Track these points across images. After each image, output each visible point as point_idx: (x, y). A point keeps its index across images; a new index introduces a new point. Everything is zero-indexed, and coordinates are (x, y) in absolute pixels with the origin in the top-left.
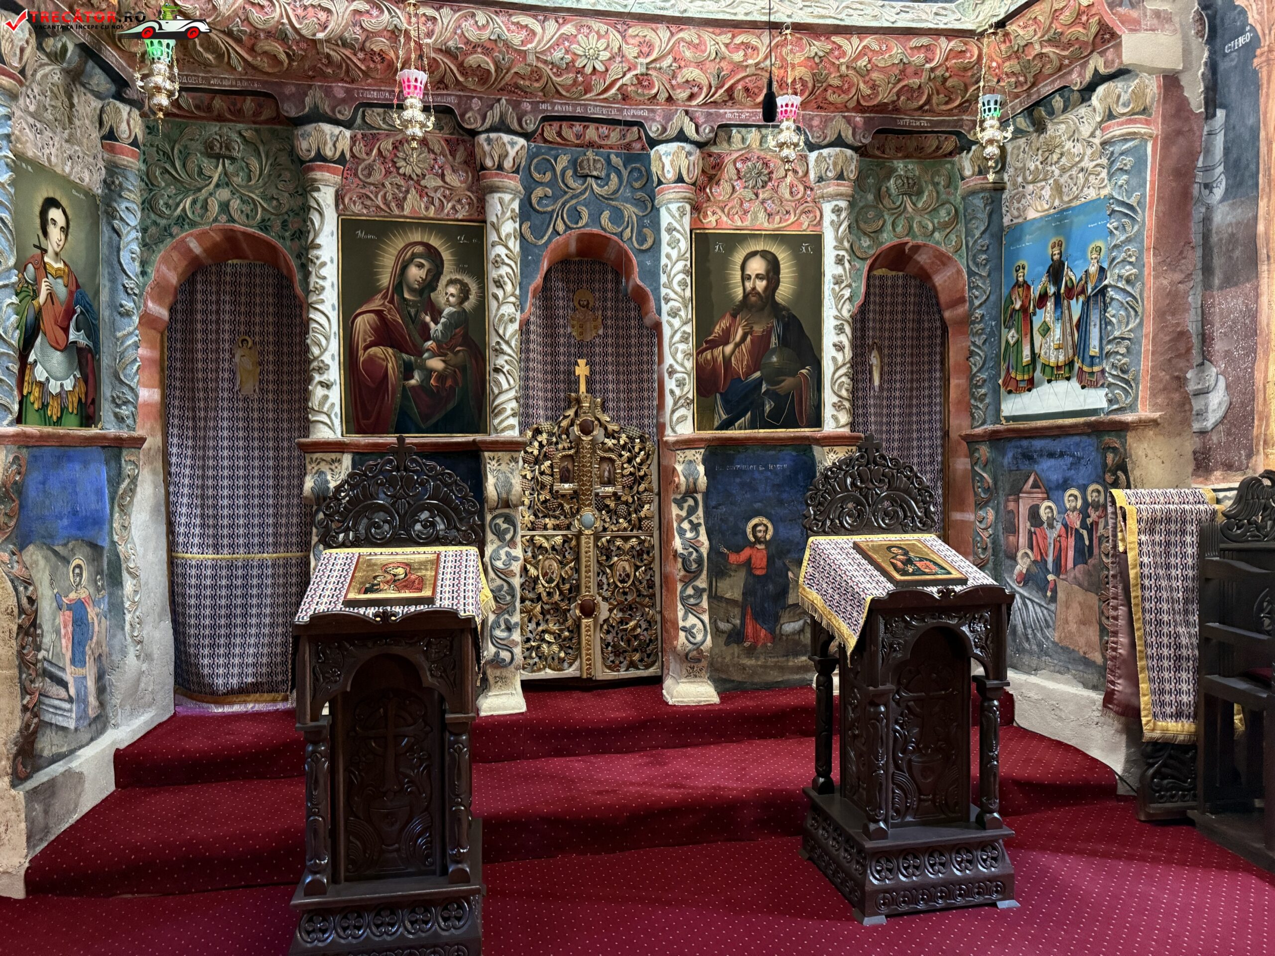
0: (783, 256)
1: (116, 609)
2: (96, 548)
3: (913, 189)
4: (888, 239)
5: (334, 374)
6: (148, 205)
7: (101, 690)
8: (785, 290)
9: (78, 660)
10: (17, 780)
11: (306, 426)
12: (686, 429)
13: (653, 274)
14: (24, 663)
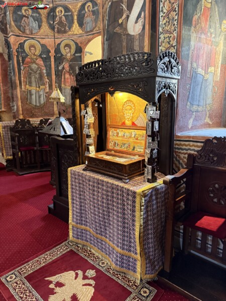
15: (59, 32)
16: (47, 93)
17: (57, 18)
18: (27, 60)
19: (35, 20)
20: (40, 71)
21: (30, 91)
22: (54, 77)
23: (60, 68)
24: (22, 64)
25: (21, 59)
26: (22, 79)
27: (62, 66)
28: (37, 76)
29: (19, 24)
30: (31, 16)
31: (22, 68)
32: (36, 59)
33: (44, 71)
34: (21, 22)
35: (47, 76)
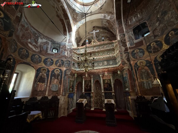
0: (108, 80)
1: (73, 102)
2: (72, 98)
3: (117, 75)
4: (116, 79)
5: (84, 89)
6: (76, 81)
7: (72, 106)
8: (109, 82)
9: (71, 104)
10: (67, 110)
11: (82, 92)
12: (103, 91)
13: (101, 82)
14: (68, 104)
15: (154, 52)
17: (152, 47)
18: (140, 68)
19: (141, 53)
20: (147, 72)
21: (143, 82)
22: (156, 73)
25: (136, 69)
26: (138, 77)
28: (146, 74)
30: (139, 52)
31: (137, 72)
32: (144, 67)
33: (150, 72)
35: (151, 73)
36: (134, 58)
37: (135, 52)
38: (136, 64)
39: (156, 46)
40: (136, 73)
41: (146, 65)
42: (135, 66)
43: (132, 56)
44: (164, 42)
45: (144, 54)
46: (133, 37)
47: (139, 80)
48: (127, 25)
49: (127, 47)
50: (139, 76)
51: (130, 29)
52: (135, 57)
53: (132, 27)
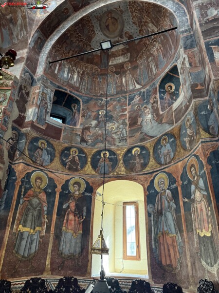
15: (70, 169)
16: (42, 237)
17: (71, 157)
18: (30, 192)
19: (48, 154)
20: (41, 207)
21: (22, 234)
22: (55, 217)
23: (64, 206)
24: (22, 196)
25: (23, 190)
26: (17, 215)
27: (67, 204)
28: (36, 213)
29: (32, 154)
30: (46, 149)
31: (21, 201)
32: (40, 193)
33: (45, 208)
34: (34, 153)
35: (47, 214)
36: (31, 157)
37: (39, 144)
38: (28, 175)
39: (77, 158)
40: (18, 203)
41: (45, 190)
42: (22, 182)
43: (28, 150)
44: (89, 160)
45: (51, 160)
46: (49, 107)
47: (15, 227)
48: (50, 67)
49: (24, 118)
50: (19, 214)
51: (51, 83)
52: (33, 156)
53: (57, 84)
